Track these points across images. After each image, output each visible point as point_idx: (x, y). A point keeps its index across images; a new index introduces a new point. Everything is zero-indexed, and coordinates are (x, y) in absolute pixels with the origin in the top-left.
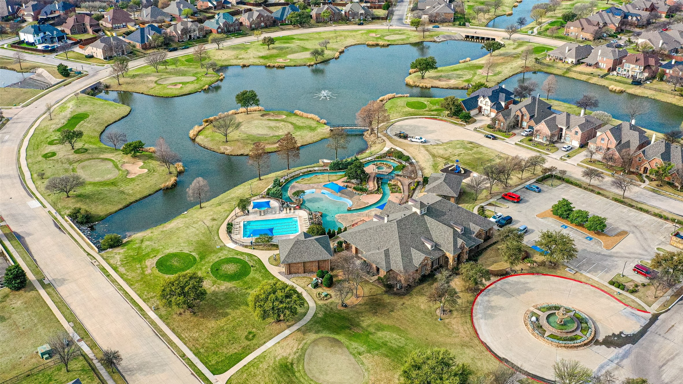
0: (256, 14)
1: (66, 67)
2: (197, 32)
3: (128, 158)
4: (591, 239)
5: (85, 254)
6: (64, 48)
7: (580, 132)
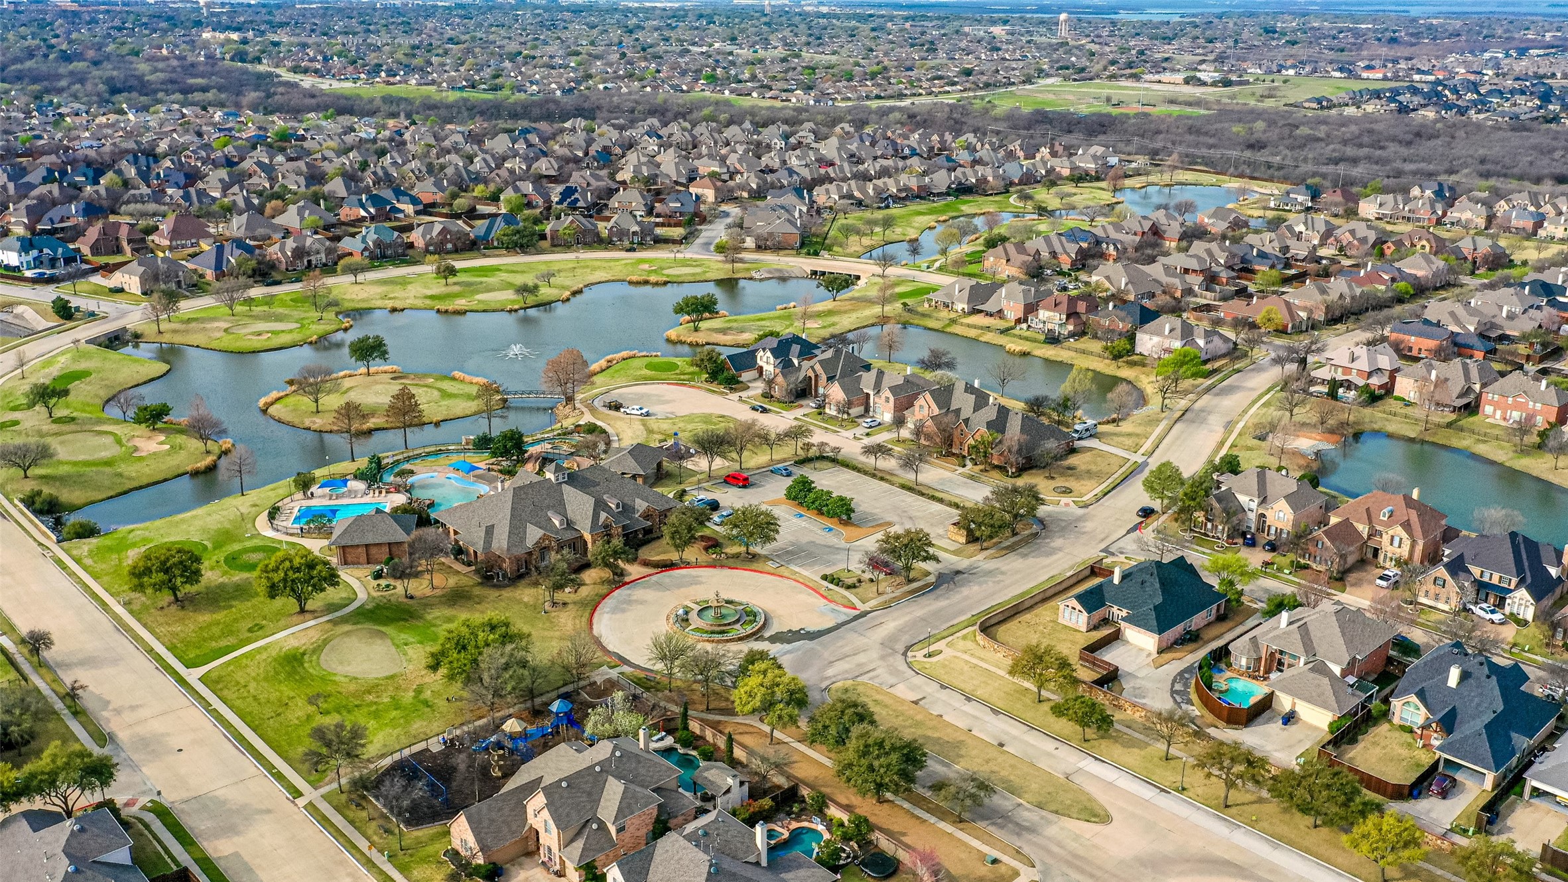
0: (437, 228)
1: (68, 302)
2: (323, 256)
3: (142, 429)
4: (830, 530)
5: (35, 545)
6: (71, 277)
7: (892, 399)
